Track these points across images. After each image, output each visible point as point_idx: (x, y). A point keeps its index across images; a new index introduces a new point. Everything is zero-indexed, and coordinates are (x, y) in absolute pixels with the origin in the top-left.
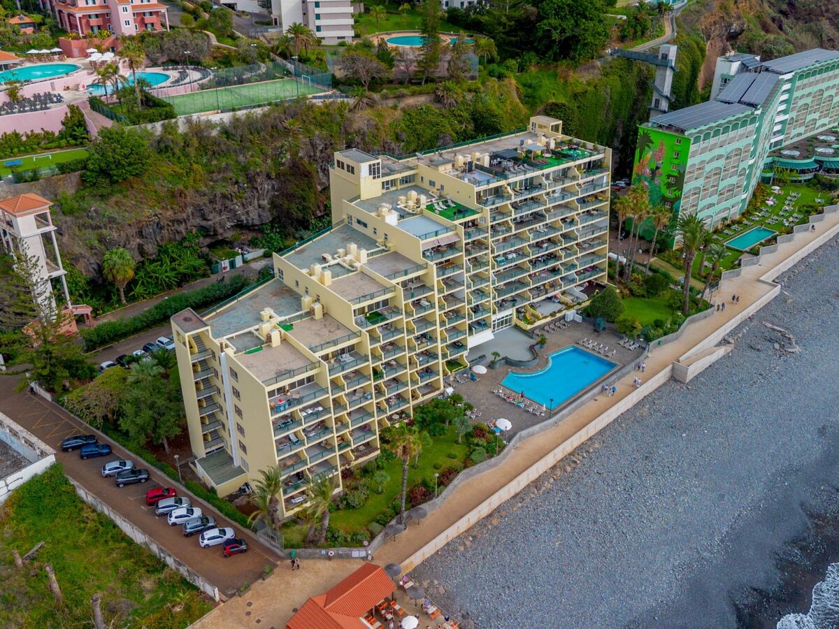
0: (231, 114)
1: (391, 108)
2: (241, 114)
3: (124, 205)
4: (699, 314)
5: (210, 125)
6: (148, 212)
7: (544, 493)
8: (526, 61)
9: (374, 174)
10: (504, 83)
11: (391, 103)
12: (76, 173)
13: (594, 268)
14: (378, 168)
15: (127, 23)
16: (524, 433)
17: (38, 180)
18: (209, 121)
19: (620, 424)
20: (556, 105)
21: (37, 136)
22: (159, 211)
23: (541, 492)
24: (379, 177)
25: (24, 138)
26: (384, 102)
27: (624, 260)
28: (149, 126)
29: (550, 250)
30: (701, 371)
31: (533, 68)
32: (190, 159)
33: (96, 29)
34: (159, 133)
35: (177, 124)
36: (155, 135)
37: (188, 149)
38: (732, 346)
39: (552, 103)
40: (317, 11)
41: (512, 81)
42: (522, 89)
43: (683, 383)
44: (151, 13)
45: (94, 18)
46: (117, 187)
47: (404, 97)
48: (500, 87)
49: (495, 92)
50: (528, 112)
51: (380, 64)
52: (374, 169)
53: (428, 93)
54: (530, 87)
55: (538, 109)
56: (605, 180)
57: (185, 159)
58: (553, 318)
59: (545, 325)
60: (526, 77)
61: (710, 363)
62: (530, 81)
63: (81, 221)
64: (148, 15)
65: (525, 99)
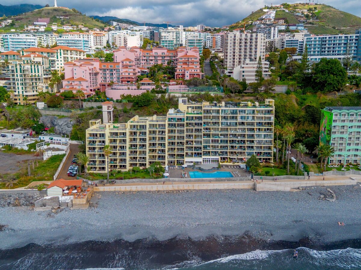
0: (182, 94)
2: (185, 95)
3: (139, 113)
5: (174, 97)
8: (306, 90)
9: (184, 103)
10: (289, 96)
11: (238, 97)
12: (132, 103)
14: (186, 101)
15: (187, 76)
16: (171, 178)
17: (121, 103)
21: (135, 97)
23: (158, 193)
24: (186, 104)
25: (132, 97)
26: (236, 97)
27: (295, 160)
28: (157, 95)
29: (239, 139)
30: (270, 190)
31: (308, 93)
32: (164, 105)
33: (181, 78)
34: (159, 97)
35: (165, 95)
36: (157, 97)
37: (165, 102)
38: (299, 190)
39: (308, 105)
40: (243, 74)
41: (293, 96)
42: (299, 100)
43: (256, 191)
44: (197, 74)
45: (181, 75)
46: (140, 108)
47: (243, 96)
48: (287, 97)
49: (283, 98)
50: (299, 108)
51: (239, 85)
52: (184, 101)
53: (254, 96)
54: (304, 99)
55: (303, 107)
56: (272, 118)
57: (163, 105)
58: (234, 164)
59: (229, 165)
60: (304, 96)
61: (277, 190)
62: (305, 98)
63: (127, 115)
64: (196, 75)
65: (300, 104)
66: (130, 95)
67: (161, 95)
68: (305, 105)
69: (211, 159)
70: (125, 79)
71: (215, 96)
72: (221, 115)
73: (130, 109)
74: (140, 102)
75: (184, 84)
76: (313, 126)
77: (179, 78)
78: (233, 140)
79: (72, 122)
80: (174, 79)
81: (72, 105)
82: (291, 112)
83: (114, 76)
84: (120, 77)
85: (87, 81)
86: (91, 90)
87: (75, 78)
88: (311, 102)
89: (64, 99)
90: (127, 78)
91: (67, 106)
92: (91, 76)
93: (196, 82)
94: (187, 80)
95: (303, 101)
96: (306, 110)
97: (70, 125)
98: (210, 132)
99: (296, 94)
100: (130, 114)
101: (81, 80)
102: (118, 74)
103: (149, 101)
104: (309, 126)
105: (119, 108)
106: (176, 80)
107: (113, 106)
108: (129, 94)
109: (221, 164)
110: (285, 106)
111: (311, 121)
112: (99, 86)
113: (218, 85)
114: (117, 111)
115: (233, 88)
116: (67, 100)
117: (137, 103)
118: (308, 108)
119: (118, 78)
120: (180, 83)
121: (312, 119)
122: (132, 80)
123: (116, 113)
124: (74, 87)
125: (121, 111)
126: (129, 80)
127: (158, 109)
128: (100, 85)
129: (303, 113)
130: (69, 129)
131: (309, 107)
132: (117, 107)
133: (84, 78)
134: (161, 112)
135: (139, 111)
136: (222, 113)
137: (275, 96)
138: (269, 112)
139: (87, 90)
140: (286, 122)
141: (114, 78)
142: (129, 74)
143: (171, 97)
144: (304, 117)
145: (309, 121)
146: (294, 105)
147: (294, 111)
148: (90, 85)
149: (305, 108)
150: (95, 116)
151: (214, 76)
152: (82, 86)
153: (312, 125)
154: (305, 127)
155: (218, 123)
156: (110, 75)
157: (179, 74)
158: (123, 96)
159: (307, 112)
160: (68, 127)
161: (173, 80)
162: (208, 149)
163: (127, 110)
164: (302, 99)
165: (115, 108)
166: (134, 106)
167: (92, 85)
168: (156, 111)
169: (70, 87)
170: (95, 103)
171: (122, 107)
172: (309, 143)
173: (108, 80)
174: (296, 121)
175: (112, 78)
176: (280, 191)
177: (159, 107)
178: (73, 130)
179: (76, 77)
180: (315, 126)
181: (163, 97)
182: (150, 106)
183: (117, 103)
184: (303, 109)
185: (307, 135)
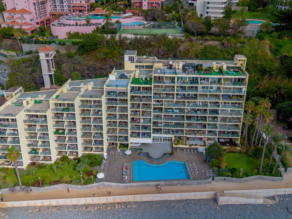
0: (135, 36)
1: (200, 44)
2: (139, 37)
3: (85, 59)
4: (270, 177)
5: (126, 38)
6: (92, 63)
7: (87, 211)
8: (282, 34)
10: (262, 42)
11: (201, 42)
12: (77, 46)
13: (233, 133)
14: (133, 59)
15: (145, 5)
16: (106, 183)
17: (64, 45)
18: (126, 37)
19: (156, 204)
20: (287, 57)
21: (83, 34)
22: (95, 63)
23: (86, 210)
24: (133, 62)
25: (80, 34)
26: (198, 41)
28: (105, 35)
29: (199, 114)
30: (236, 204)
31: (286, 38)
32: (115, 48)
33: (138, 7)
34: (108, 38)
35: (115, 36)
36: (106, 39)
37: (115, 45)
38: (275, 202)
39: (285, 56)
40: (208, 5)
41: (267, 42)
42: (274, 46)
43: (217, 204)
44: (156, 3)
45: (138, 3)
46: (85, 53)
47: (206, 40)
48: (259, 43)
49: (254, 45)
50: (273, 58)
51: (202, 26)
52: (131, 59)
53: (220, 40)
54: (280, 46)
55: (278, 57)
56: (244, 90)
57: (112, 48)
58: (191, 147)
59: (185, 148)
60: (280, 42)
61: (245, 203)
62: (281, 44)
63: (72, 61)
64: (154, 4)
65: (275, 52)
66: (78, 32)
67: (111, 36)
68: (280, 54)
69: (162, 138)
70: (77, 8)
71: (174, 38)
72: (176, 85)
73: (75, 54)
74: (85, 45)
75: (141, 15)
76: (287, 80)
77: (137, 6)
78: (190, 117)
79: (7, 72)
80: (131, 8)
81: (12, 46)
82: (263, 62)
83: (65, 4)
84: (72, 6)
85: (31, 13)
86: (38, 23)
87: (17, 10)
88: (288, 51)
89: (4, 37)
90: (78, 6)
91: (6, 47)
92: (36, 7)
93: (154, 14)
94: (144, 10)
95: (278, 48)
96: (282, 61)
97: (6, 75)
98: (162, 105)
99: (270, 38)
100: (74, 60)
101: (23, 11)
102: (69, 2)
103: (96, 44)
104: (282, 80)
105: (63, 51)
106: (133, 9)
107: (56, 49)
108: (76, 32)
109: (174, 146)
110: (255, 55)
111: (286, 75)
112: (48, 16)
113: (179, 20)
114: (60, 55)
115: (195, 28)
116: (7, 38)
117: (83, 47)
118: (284, 58)
119: (69, 7)
120: (136, 14)
121: (287, 72)
122: (84, 9)
123: (58, 59)
124: (16, 21)
125: (64, 56)
126: (81, 9)
127: (107, 54)
128: (50, 15)
129: (277, 65)
130: (5, 79)
131: (286, 57)
132: (60, 51)
133: (27, 9)
134: (111, 58)
135: (84, 56)
136: (177, 82)
137: (245, 42)
138: (240, 81)
139: (31, 24)
140: (255, 75)
141: (65, 6)
142: (81, 2)
143: (122, 38)
144: (278, 70)
145: (283, 74)
146: (267, 53)
147: (267, 61)
148: (36, 17)
149: (281, 58)
150: (34, 62)
151: (175, 7)
152: (25, 19)
153: (286, 78)
154: (278, 81)
155: (173, 94)
156: (60, 3)
157: (137, 3)
158: (70, 33)
159: (282, 63)
160: (3, 77)
161: (129, 9)
162: (159, 126)
163: (71, 55)
164: (277, 45)
165: (57, 52)
166: (79, 50)
167: (38, 16)
168: (104, 57)
169: (11, 20)
170: (35, 45)
171: (66, 51)
172: (284, 110)
173: (58, 8)
174: (268, 74)
175: (62, 6)
176: (249, 204)
177: (108, 51)
178: (8, 81)
179: (18, 8)
180: (289, 81)
181: (113, 38)
182: (97, 50)
183: (59, 46)
184: (277, 59)
185: (279, 93)
